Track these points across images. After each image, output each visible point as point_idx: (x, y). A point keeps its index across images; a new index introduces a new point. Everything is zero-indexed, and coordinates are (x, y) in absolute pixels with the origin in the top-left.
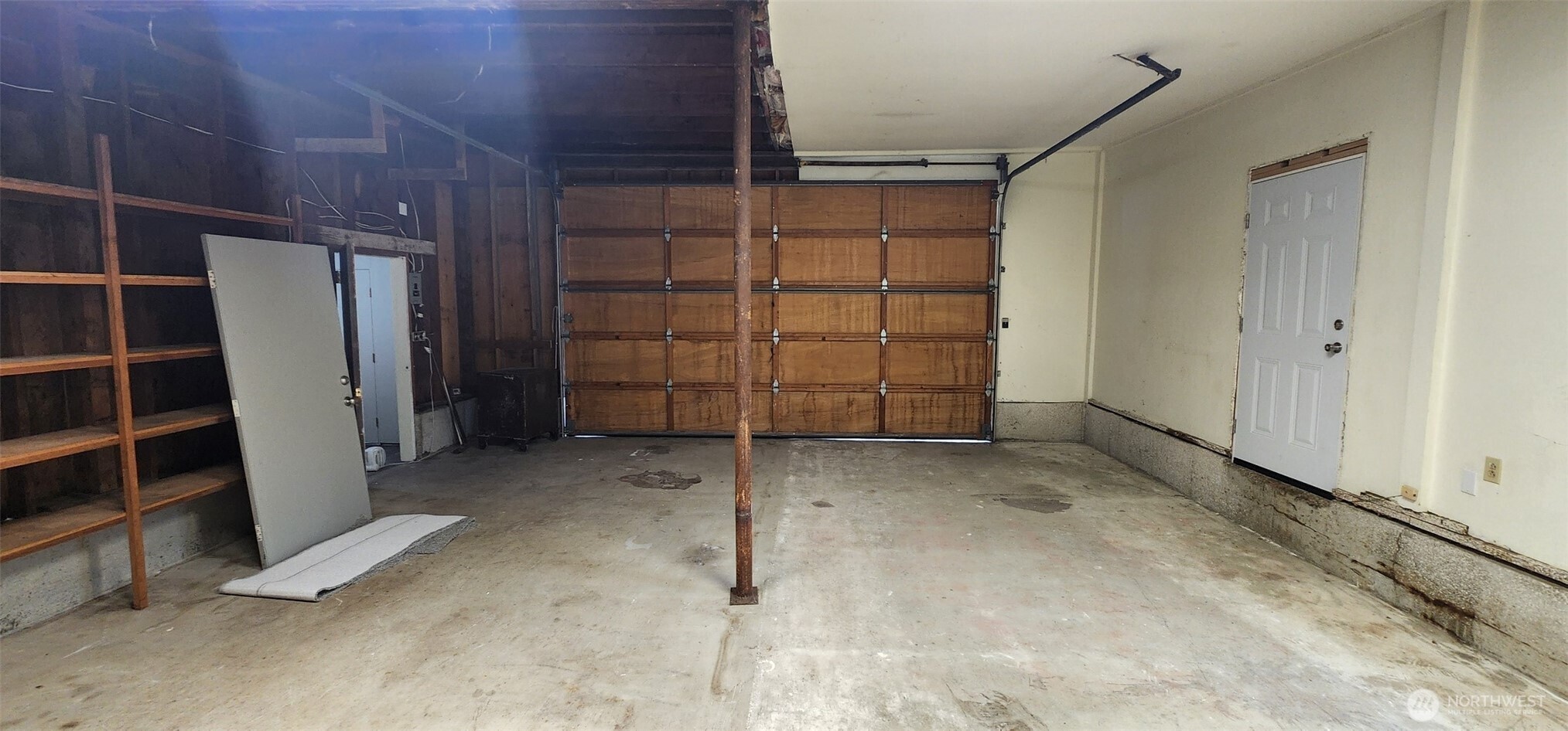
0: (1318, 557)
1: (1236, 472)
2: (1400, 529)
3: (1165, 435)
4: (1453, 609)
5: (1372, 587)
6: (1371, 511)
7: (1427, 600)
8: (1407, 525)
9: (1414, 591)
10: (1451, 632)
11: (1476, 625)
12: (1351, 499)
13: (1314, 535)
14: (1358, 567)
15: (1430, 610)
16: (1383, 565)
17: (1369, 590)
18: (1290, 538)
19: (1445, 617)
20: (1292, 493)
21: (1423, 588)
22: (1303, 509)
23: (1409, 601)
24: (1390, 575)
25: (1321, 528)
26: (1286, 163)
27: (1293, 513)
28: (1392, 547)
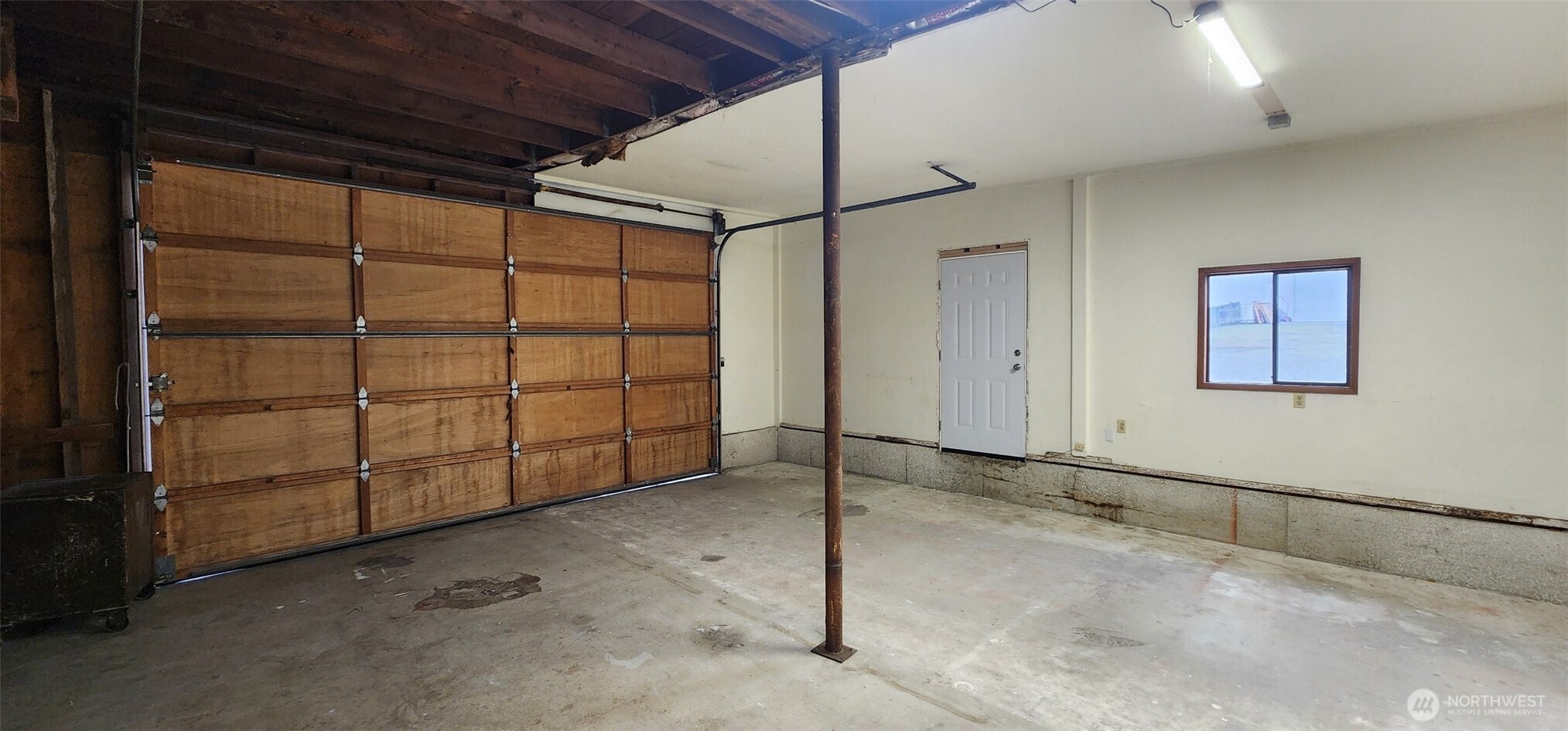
0: (1020, 499)
1: (948, 457)
2: (1075, 469)
3: (875, 441)
4: (1110, 506)
5: (1060, 508)
6: (1054, 463)
7: (1096, 505)
8: (1078, 466)
9: (1087, 502)
10: (1111, 519)
11: (1124, 511)
12: (1039, 459)
13: (1017, 486)
14: (1050, 498)
15: (1098, 510)
16: (1066, 492)
17: (1059, 510)
18: (999, 492)
19: (1107, 512)
20: (996, 463)
21: (1092, 499)
22: (1007, 471)
23: (1085, 508)
24: (1072, 497)
25: (1021, 481)
26: (967, 250)
27: (999, 476)
28: (1071, 480)
